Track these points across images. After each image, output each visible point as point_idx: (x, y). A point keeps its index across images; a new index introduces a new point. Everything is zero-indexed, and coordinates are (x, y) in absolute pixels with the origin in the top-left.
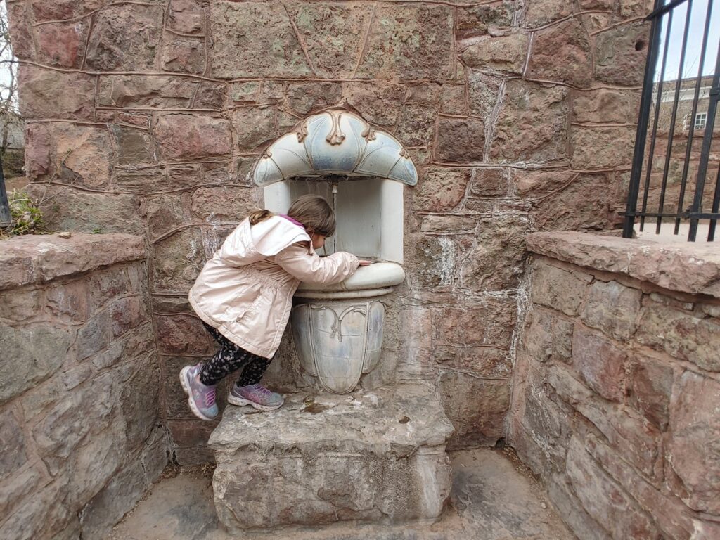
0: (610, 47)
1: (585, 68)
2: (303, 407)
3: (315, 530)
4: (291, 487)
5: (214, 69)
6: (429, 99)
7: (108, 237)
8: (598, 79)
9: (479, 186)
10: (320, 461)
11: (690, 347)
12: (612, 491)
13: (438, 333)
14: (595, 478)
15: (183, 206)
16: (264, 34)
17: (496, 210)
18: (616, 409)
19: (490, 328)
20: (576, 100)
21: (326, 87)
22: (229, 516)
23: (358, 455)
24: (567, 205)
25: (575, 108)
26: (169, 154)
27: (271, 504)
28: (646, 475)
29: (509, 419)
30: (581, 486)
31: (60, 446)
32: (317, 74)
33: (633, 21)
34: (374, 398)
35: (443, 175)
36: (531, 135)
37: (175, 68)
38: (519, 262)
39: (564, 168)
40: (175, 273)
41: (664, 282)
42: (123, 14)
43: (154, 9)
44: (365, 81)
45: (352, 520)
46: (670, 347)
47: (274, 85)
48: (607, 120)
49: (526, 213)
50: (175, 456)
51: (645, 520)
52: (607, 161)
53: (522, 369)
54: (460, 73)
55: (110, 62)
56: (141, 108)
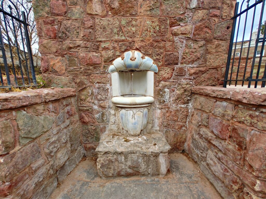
0: (219, 28)
1: (211, 35)
2: (124, 140)
3: (128, 178)
4: (120, 165)
5: (96, 38)
6: (162, 46)
7: (65, 89)
8: (215, 38)
9: (177, 73)
10: (130, 157)
11: (255, 122)
12: (224, 168)
13: (164, 118)
14: (218, 164)
15: (87, 80)
16: (111, 27)
17: (182, 80)
18: (225, 142)
19: (180, 116)
20: (208, 45)
21: (130, 43)
22: (101, 173)
23: (141, 155)
24: (204, 78)
25: (207, 48)
26: (83, 64)
27: (114, 170)
28: (237, 164)
29: (186, 144)
30: (212, 166)
31: (51, 152)
32: (127, 39)
33: (226, 20)
34: (145, 137)
35: (166, 69)
36: (194, 57)
37: (85, 39)
38: (189, 96)
39: (204, 67)
40: (85, 100)
41: (245, 101)
42: (69, 22)
43: (78, 21)
44: (142, 41)
45: (139, 175)
46: (247, 122)
47: (114, 43)
48: (218, 51)
49: (192, 81)
50: (85, 154)
51: (237, 178)
52: (217, 64)
53: (190, 129)
54: (171, 38)
55: (66, 37)
56: (75, 50)
